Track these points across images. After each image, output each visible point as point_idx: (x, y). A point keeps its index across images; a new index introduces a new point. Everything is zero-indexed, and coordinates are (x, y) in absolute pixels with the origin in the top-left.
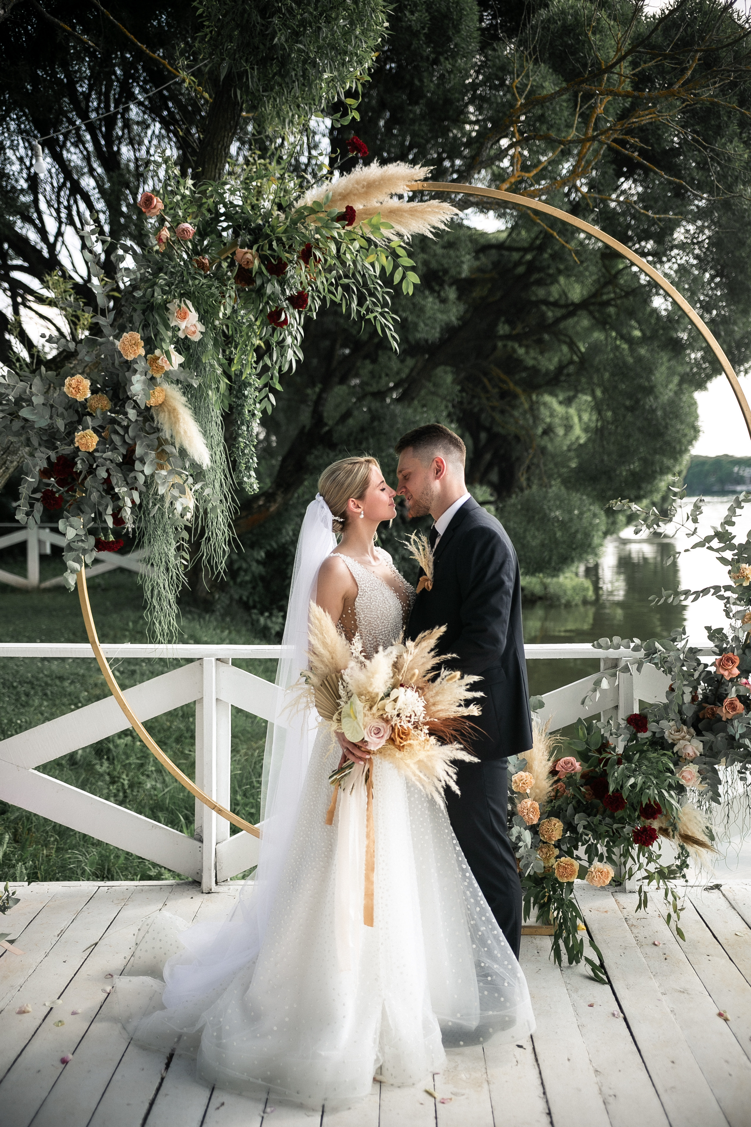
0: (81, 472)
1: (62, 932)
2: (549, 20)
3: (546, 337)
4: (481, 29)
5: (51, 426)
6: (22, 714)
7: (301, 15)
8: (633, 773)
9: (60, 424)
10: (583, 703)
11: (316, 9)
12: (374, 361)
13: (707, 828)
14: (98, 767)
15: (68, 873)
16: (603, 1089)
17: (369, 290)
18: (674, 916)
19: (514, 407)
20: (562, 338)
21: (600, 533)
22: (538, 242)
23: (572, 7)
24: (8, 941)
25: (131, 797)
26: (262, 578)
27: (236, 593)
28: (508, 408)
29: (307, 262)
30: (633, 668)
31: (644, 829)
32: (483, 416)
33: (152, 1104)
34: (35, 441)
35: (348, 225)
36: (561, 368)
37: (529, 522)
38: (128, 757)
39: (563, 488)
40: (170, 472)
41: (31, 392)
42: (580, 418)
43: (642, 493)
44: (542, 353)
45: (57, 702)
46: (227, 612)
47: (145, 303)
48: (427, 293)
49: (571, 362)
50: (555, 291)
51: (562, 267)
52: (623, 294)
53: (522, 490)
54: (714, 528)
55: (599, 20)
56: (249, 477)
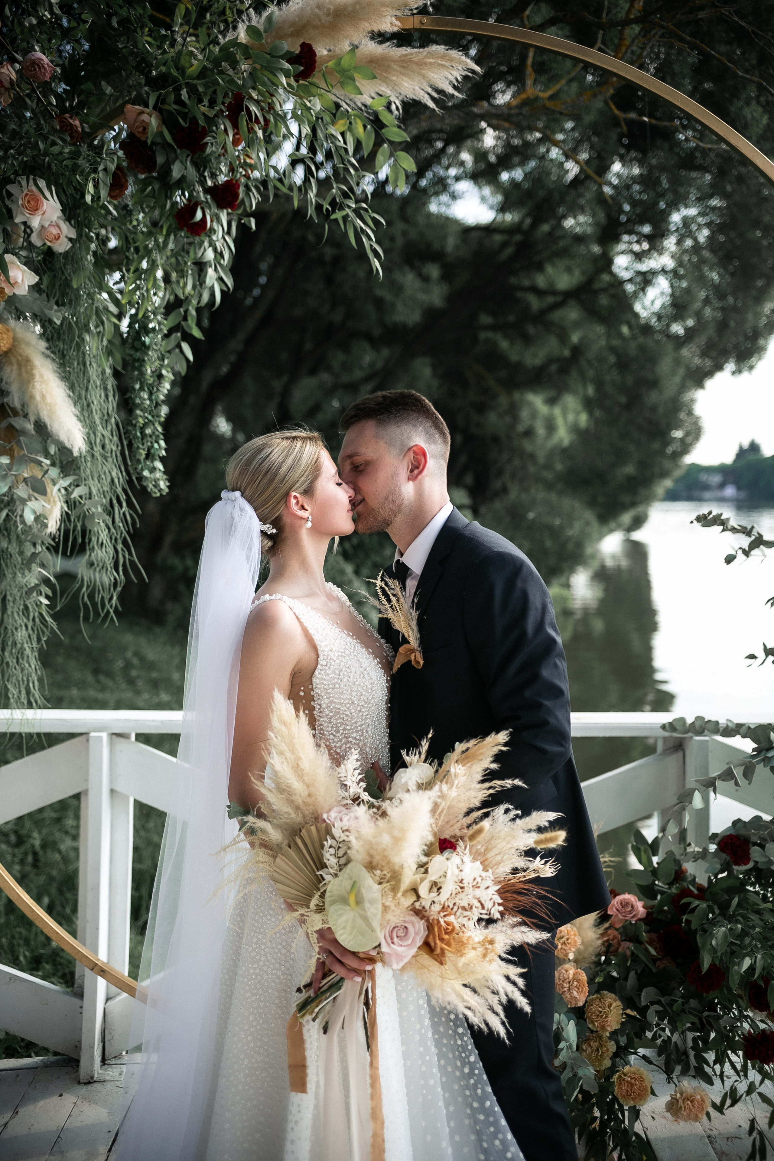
3: (531, 329)
19: (491, 407)
20: (550, 328)
28: (485, 408)
40: (18, 460)
42: (566, 419)
44: (526, 347)
49: (560, 356)
50: (541, 280)
56: (153, 470)
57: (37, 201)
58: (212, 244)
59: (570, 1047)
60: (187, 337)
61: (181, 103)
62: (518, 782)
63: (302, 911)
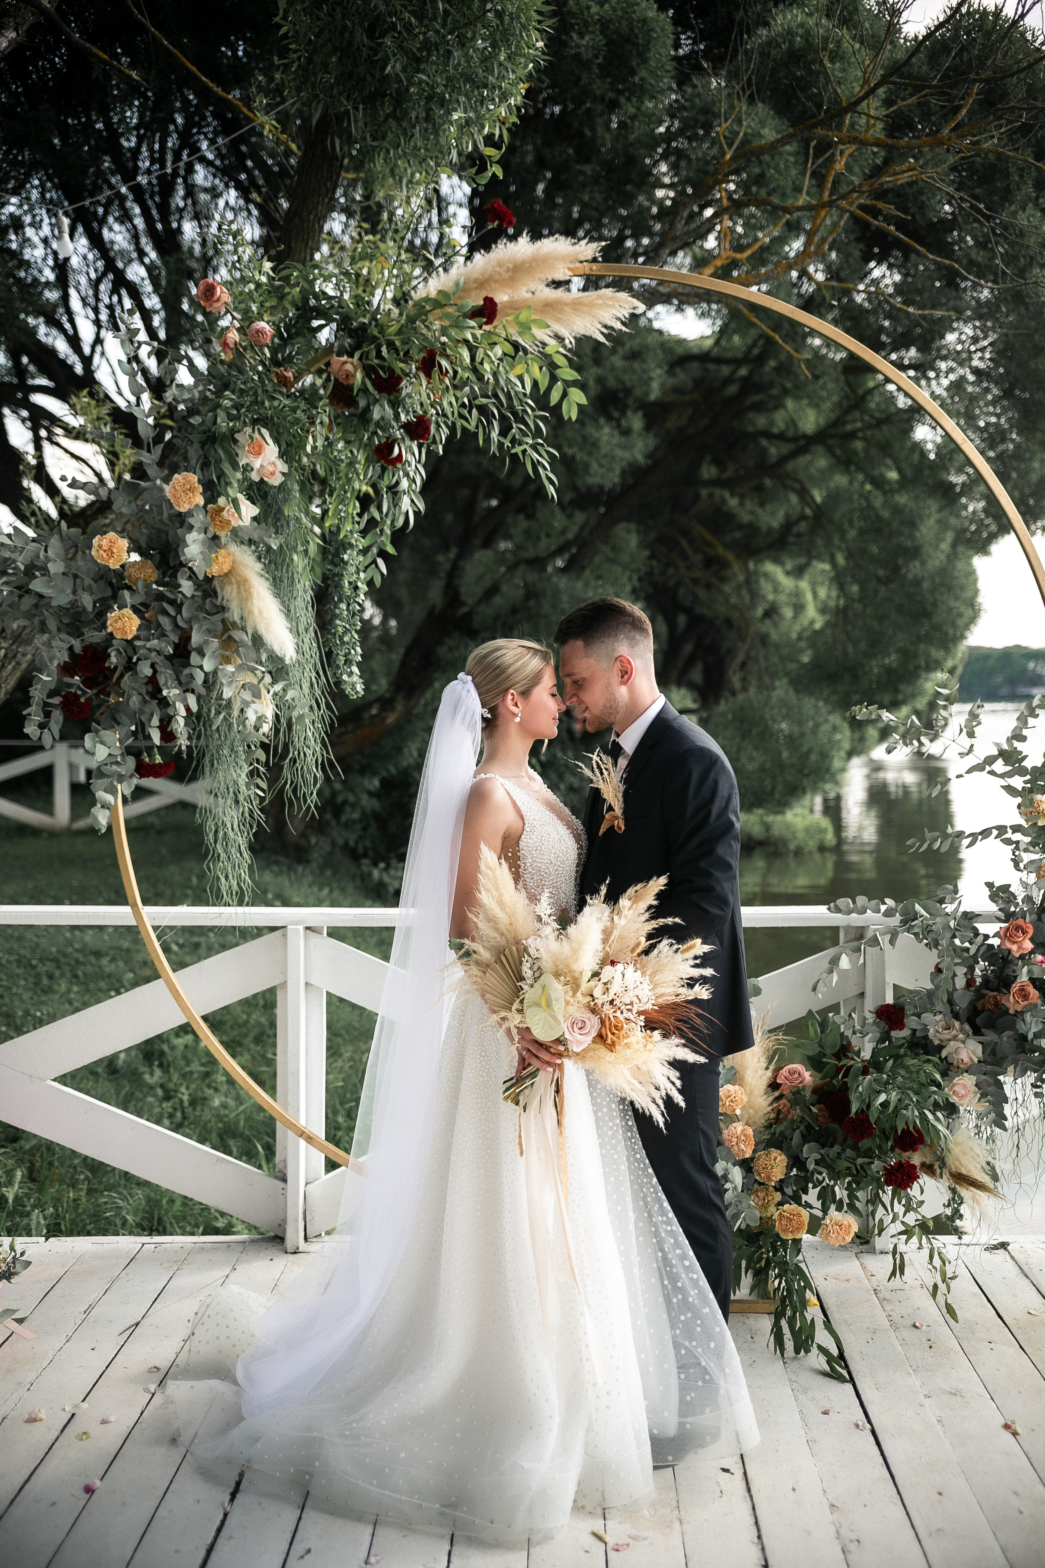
0: (116, 668)
1: (91, 1307)
2: (769, 44)
3: (768, 482)
4: (676, 58)
5: (73, 604)
6: (43, 1003)
7: (425, 34)
8: (885, 1086)
9: (87, 601)
10: (814, 989)
11: (444, 25)
12: (530, 516)
13: (988, 1163)
14: (147, 1077)
15: (102, 1224)
16: (842, 1531)
17: (515, 413)
18: (942, 1287)
19: (723, 580)
20: (789, 483)
21: (843, 754)
22: (756, 351)
23: (802, 25)
24: (16, 1320)
25: (192, 1117)
26: (376, 815)
27: (340, 836)
28: (714, 580)
29: (428, 376)
30: (884, 940)
31: (900, 1164)
32: (682, 592)
33: (209, 1551)
34: (52, 625)
35: (486, 323)
36: (788, 526)
37: (743, 738)
38: (188, 1063)
39: (791, 692)
40: (240, 668)
41: (47, 557)
42: (815, 595)
43: (900, 697)
44: (762, 504)
45: (92, 986)
46: (328, 863)
47: (204, 432)
48: (602, 421)
49: (803, 517)
50: (780, 420)
51: (789, 385)
52: (874, 422)
53: (734, 693)
54: (997, 745)
55: (839, 42)
56: (351, 674)
57: (260, 446)
58: (407, 475)
59: (735, 1188)
60: (382, 554)
61: (383, 359)
62: (677, 920)
63: (503, 1014)
